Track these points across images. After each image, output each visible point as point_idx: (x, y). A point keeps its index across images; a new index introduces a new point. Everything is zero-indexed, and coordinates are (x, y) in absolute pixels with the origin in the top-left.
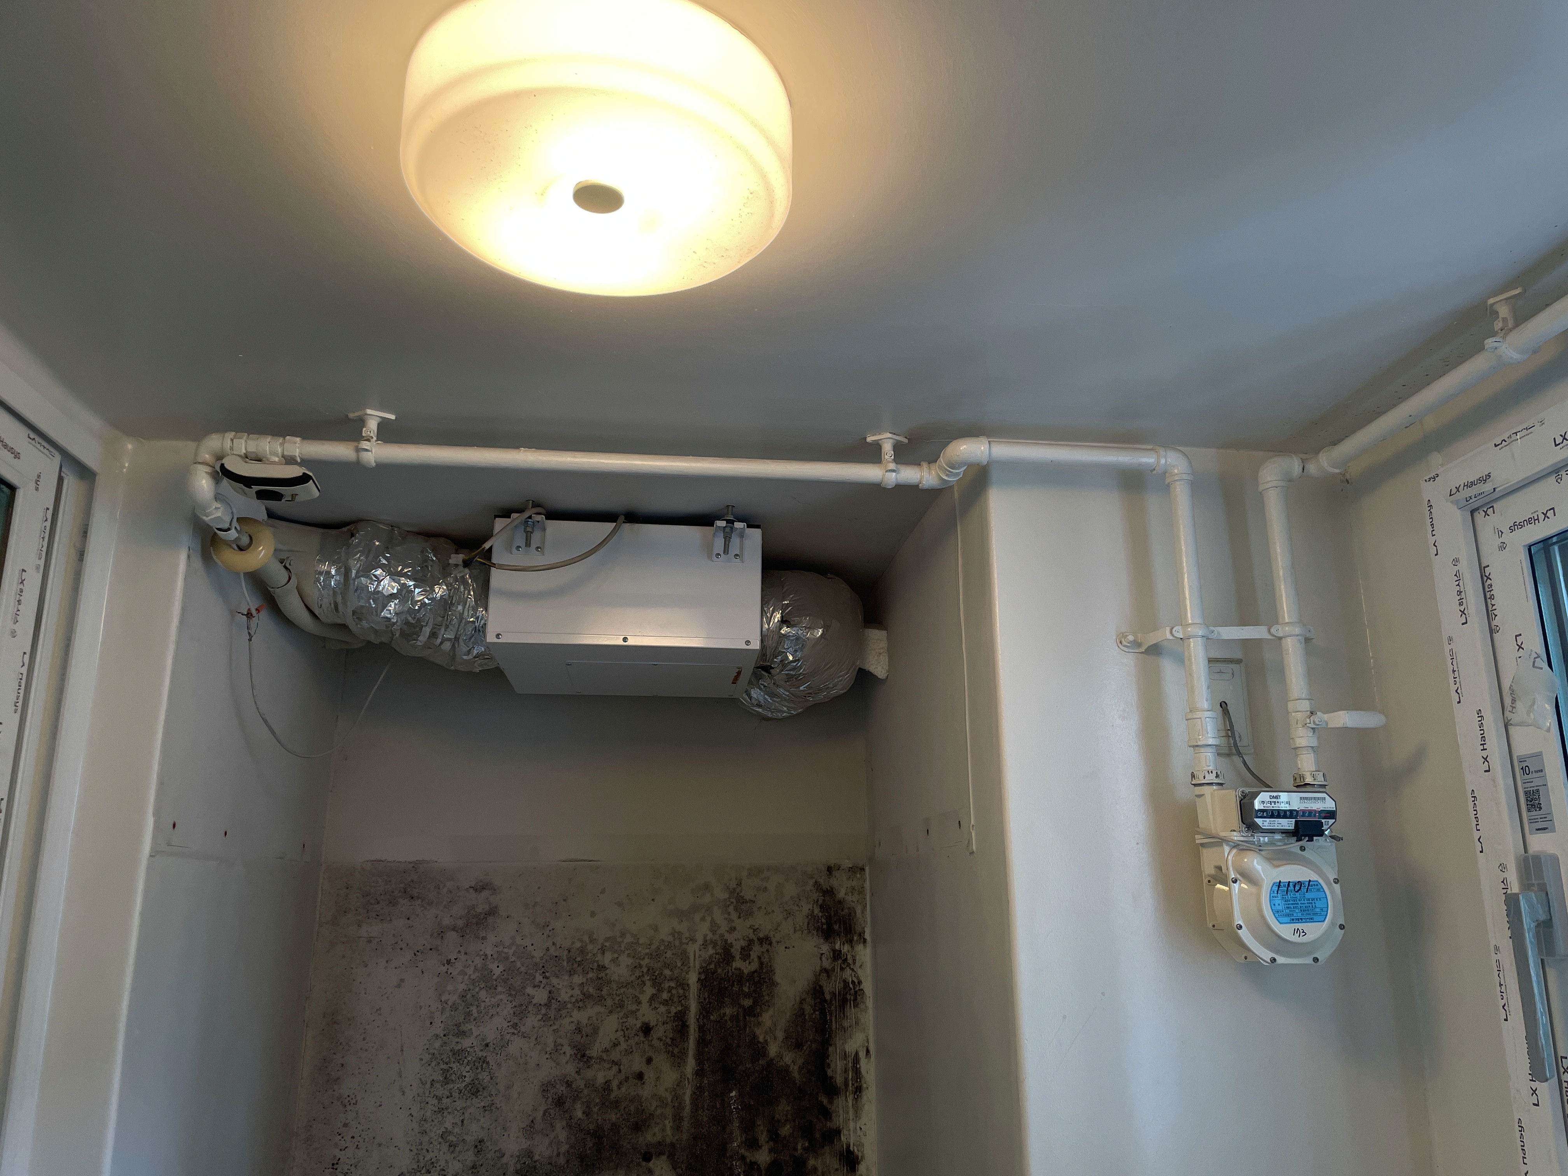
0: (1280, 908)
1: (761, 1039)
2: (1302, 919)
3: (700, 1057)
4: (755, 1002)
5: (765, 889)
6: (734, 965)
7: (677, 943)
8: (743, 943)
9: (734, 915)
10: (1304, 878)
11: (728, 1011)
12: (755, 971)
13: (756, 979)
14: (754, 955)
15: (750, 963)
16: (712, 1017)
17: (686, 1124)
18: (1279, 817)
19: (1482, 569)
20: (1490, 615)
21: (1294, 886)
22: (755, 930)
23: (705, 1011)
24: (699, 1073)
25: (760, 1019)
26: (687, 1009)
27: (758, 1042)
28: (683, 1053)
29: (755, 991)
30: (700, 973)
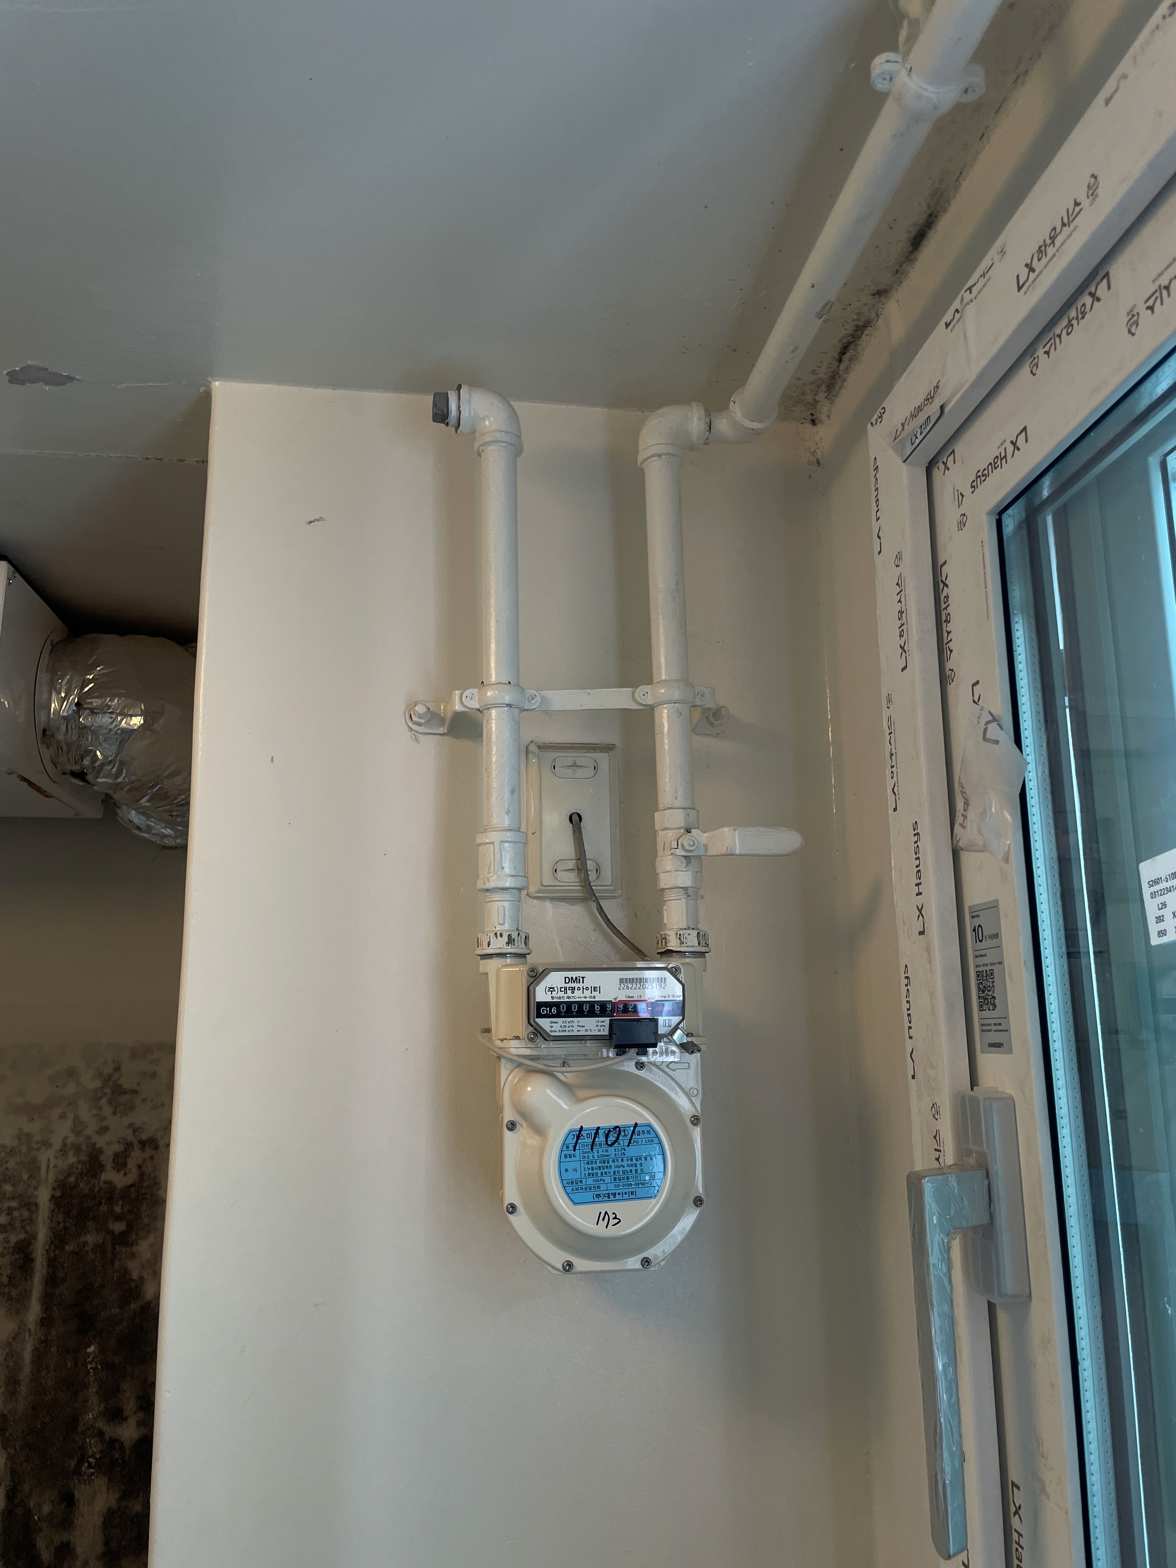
0: (576, 1176)
1: (135, 1275)
2: (614, 1194)
3: (47, 1301)
4: (130, 1227)
5: (154, 1075)
6: (104, 1177)
7: (24, 1149)
8: (118, 1148)
9: (107, 1110)
10: (625, 1120)
11: (91, 1239)
12: (133, 1185)
13: (133, 1196)
14: (132, 1163)
15: (125, 1174)
16: (67, 1247)
17: (23, 1389)
18: (580, 1013)
19: (937, 568)
20: (943, 650)
21: (607, 1136)
22: (135, 1131)
23: (58, 1239)
24: (45, 1322)
25: (135, 1249)
26: (34, 1237)
27: (131, 1280)
28: (25, 1296)
29: (129, 1212)
30: (54, 1189)
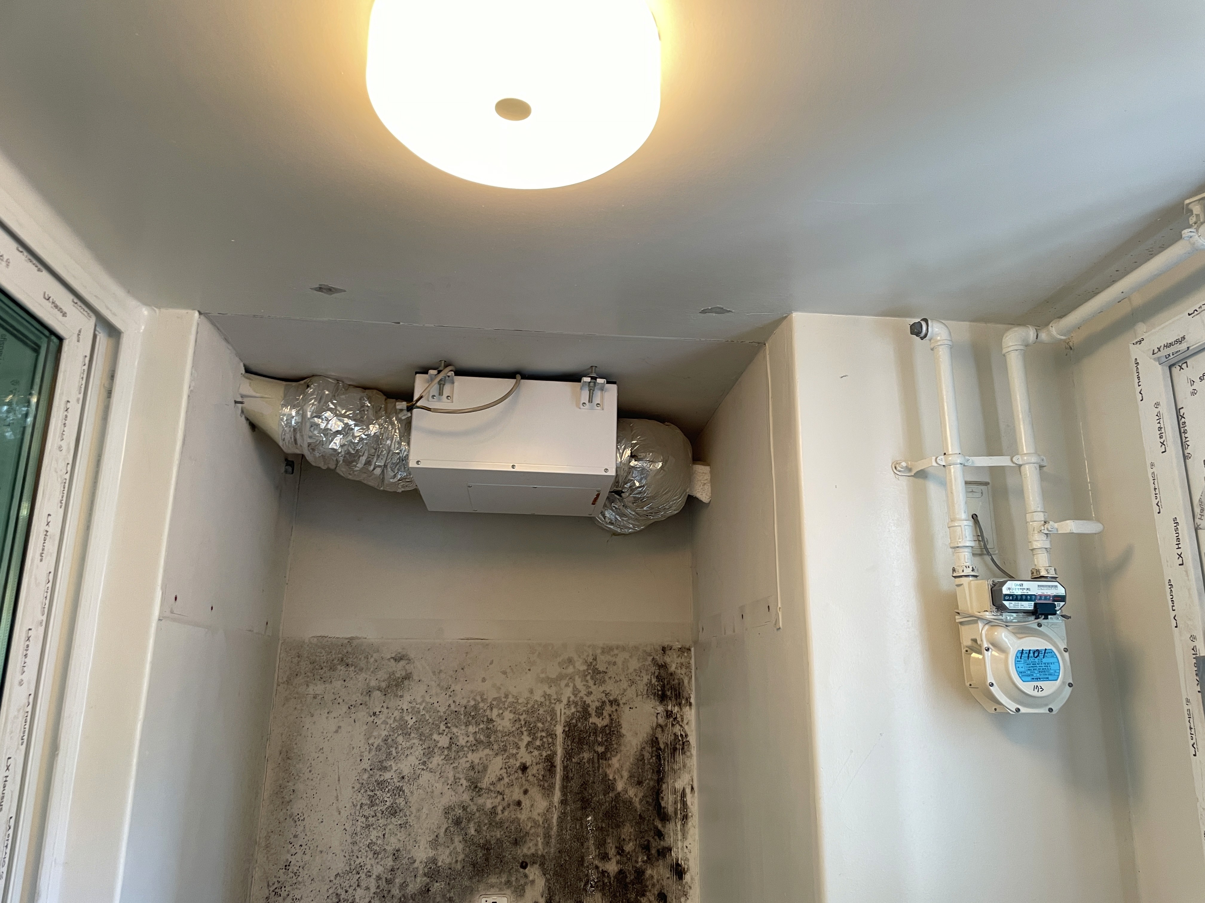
0: (1023, 670)
1: (611, 777)
2: (1040, 678)
3: (564, 790)
4: (607, 749)
5: (615, 663)
6: (591, 720)
7: (547, 703)
8: (598, 704)
9: (591, 683)
10: (1041, 647)
11: (586, 755)
12: (606, 726)
13: (608, 732)
14: (605, 713)
15: (603, 719)
16: (573, 760)
17: (553, 841)
18: (1021, 600)
19: (1178, 411)
20: (1184, 445)
21: (1034, 653)
22: (606, 695)
23: (568, 755)
24: (564, 802)
25: (610, 762)
26: (555, 753)
27: (609, 779)
28: (552, 786)
29: (606, 741)
30: (564, 726)
